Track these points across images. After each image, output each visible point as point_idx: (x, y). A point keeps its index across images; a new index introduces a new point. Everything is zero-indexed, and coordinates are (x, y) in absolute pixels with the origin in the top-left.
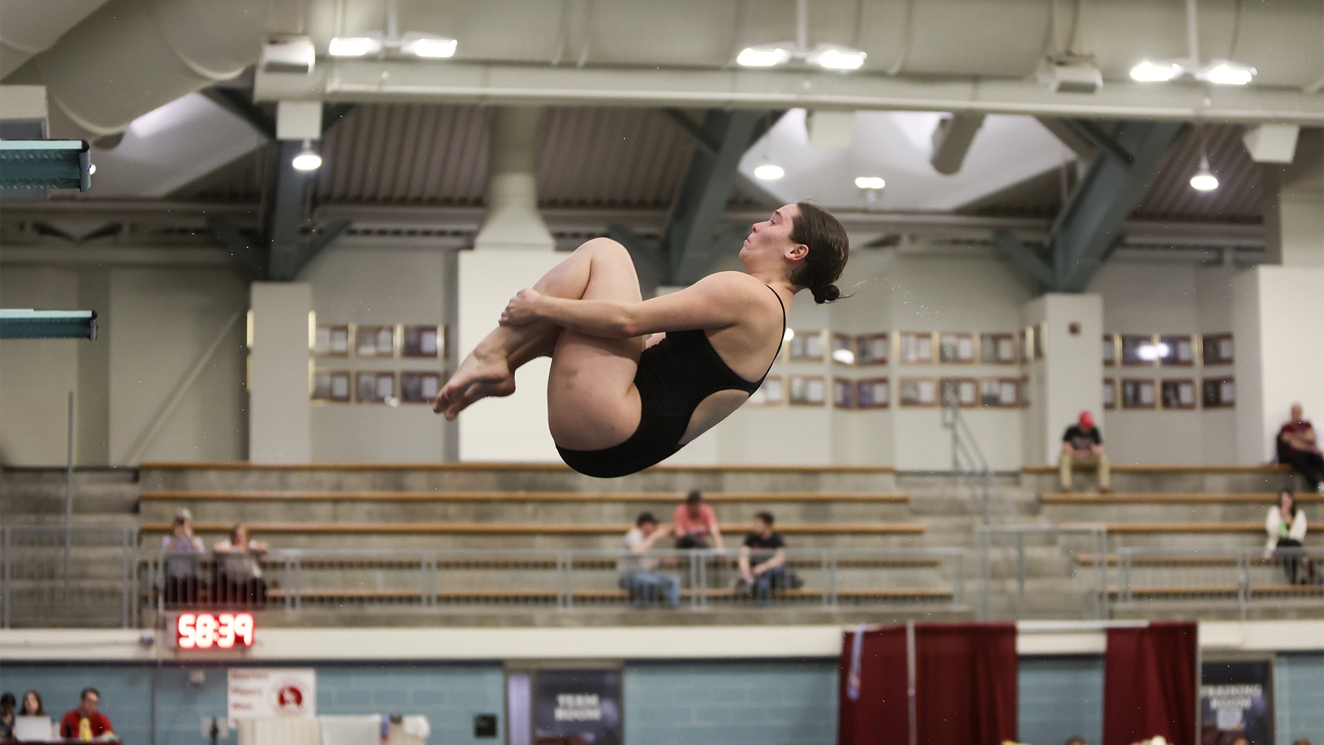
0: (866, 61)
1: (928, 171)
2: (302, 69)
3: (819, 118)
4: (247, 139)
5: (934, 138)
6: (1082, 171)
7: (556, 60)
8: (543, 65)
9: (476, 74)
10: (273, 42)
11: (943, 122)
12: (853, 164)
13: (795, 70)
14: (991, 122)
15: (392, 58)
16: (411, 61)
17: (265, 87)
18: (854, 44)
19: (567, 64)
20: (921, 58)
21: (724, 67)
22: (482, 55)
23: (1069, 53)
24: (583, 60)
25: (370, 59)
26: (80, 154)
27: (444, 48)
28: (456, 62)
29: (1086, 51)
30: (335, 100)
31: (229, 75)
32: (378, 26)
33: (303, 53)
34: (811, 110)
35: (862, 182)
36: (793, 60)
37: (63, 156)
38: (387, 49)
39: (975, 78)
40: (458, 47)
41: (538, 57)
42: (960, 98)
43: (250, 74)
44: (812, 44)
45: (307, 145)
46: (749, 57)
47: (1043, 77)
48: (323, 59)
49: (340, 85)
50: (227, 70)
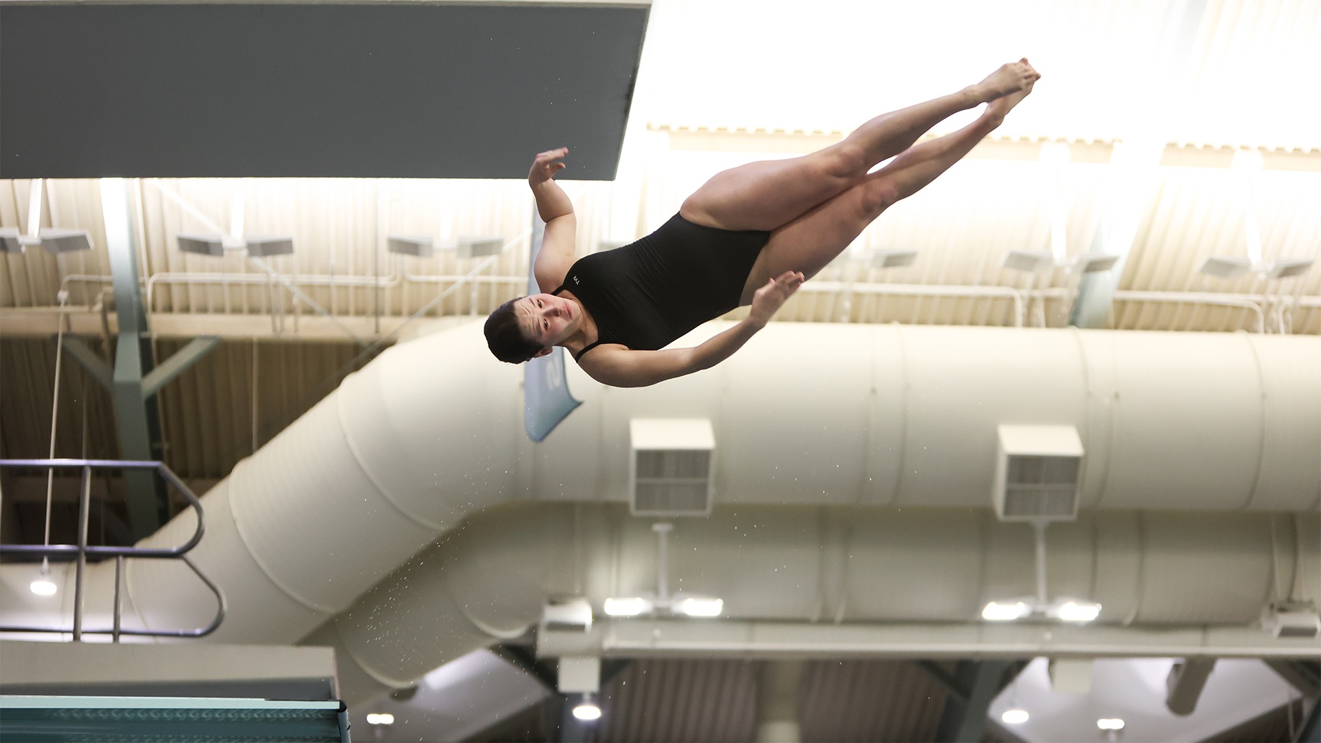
0: (1101, 613)
1: (1163, 711)
2: (580, 628)
3: (1061, 666)
4: (531, 692)
5: (1168, 680)
6: (1307, 708)
7: (815, 615)
8: (803, 621)
9: (741, 630)
10: (553, 603)
11: (1176, 667)
12: (1095, 707)
13: (1035, 622)
14: (1221, 666)
15: (663, 617)
16: (681, 619)
17: (546, 644)
18: (1090, 595)
19: (825, 621)
20: (1153, 608)
21: (969, 620)
22: (747, 613)
23: (1290, 600)
24: (840, 616)
25: (643, 618)
26: (339, 714)
27: (712, 607)
28: (722, 620)
29: (1305, 598)
30: (610, 656)
31: (514, 633)
32: (650, 588)
33: (581, 613)
34: (1053, 659)
35: (1103, 724)
36: (1034, 613)
37: (322, 715)
38: (658, 609)
39: (1205, 626)
40: (725, 606)
41: (798, 614)
42: (1191, 644)
43: (533, 632)
44: (1051, 598)
45: (587, 697)
46: (995, 611)
47: (1266, 623)
48: (600, 618)
49: (615, 642)
50: (511, 628)
